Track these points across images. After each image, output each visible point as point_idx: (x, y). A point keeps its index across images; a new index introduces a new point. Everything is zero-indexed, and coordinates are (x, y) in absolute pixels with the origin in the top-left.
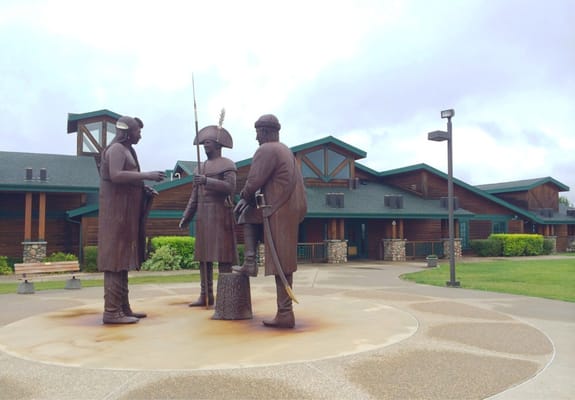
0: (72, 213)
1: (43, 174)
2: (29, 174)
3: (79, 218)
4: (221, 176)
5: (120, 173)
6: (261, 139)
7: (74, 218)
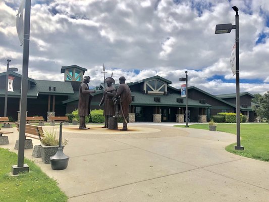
0: (64, 102)
1: (55, 88)
2: (50, 88)
3: (66, 104)
4: (111, 91)
5: (84, 91)
6: (121, 83)
7: (64, 104)
